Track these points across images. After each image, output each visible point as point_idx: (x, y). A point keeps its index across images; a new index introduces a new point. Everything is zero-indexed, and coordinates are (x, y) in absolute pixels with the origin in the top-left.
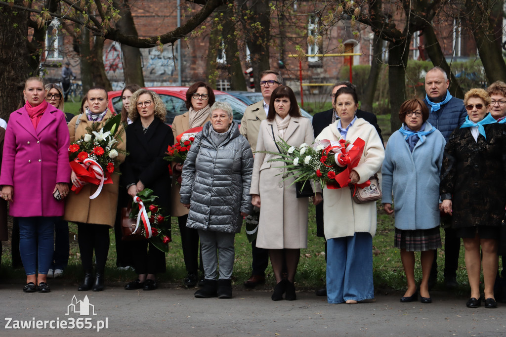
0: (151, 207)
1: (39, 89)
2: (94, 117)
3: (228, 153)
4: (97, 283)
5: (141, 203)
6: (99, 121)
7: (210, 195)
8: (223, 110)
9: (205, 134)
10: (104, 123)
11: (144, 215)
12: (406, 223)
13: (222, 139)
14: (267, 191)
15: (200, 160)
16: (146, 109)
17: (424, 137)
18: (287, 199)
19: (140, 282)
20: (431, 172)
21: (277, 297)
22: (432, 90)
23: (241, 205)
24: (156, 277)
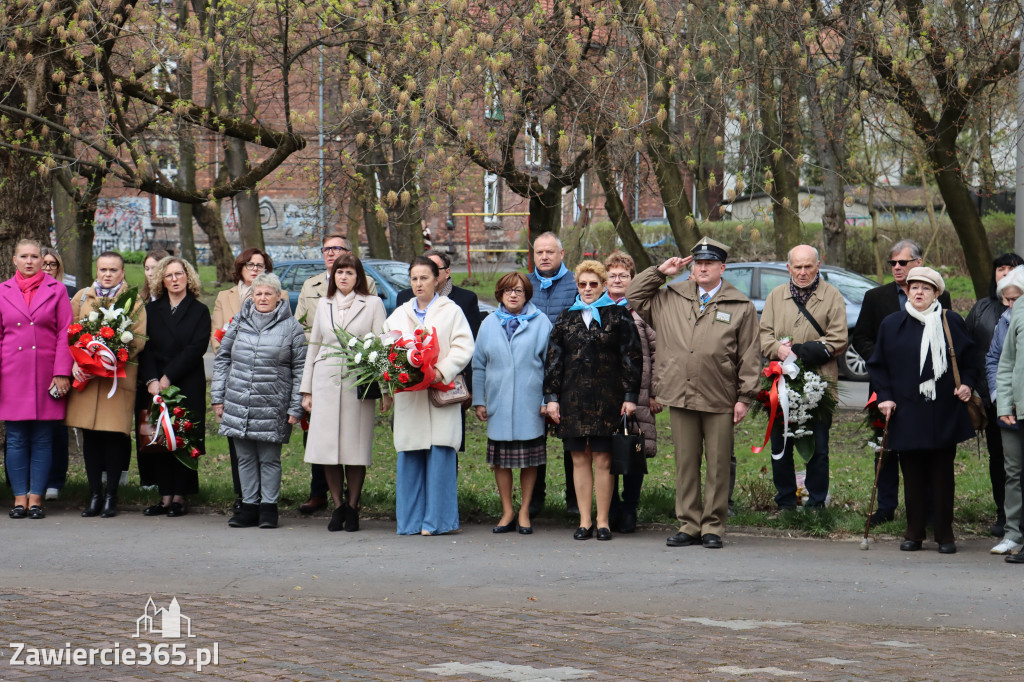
0: (176, 410)
1: (35, 257)
2: (105, 292)
3: (273, 340)
5: (163, 405)
6: (110, 296)
7: (248, 392)
8: (269, 287)
9: (244, 315)
10: (116, 300)
11: (166, 420)
12: (500, 431)
13: (266, 320)
14: (321, 389)
15: (237, 348)
16: (177, 283)
17: (526, 322)
18: (345, 399)
19: (164, 506)
20: (533, 366)
21: (335, 527)
22: (542, 262)
23: (289, 407)
24: (185, 499)
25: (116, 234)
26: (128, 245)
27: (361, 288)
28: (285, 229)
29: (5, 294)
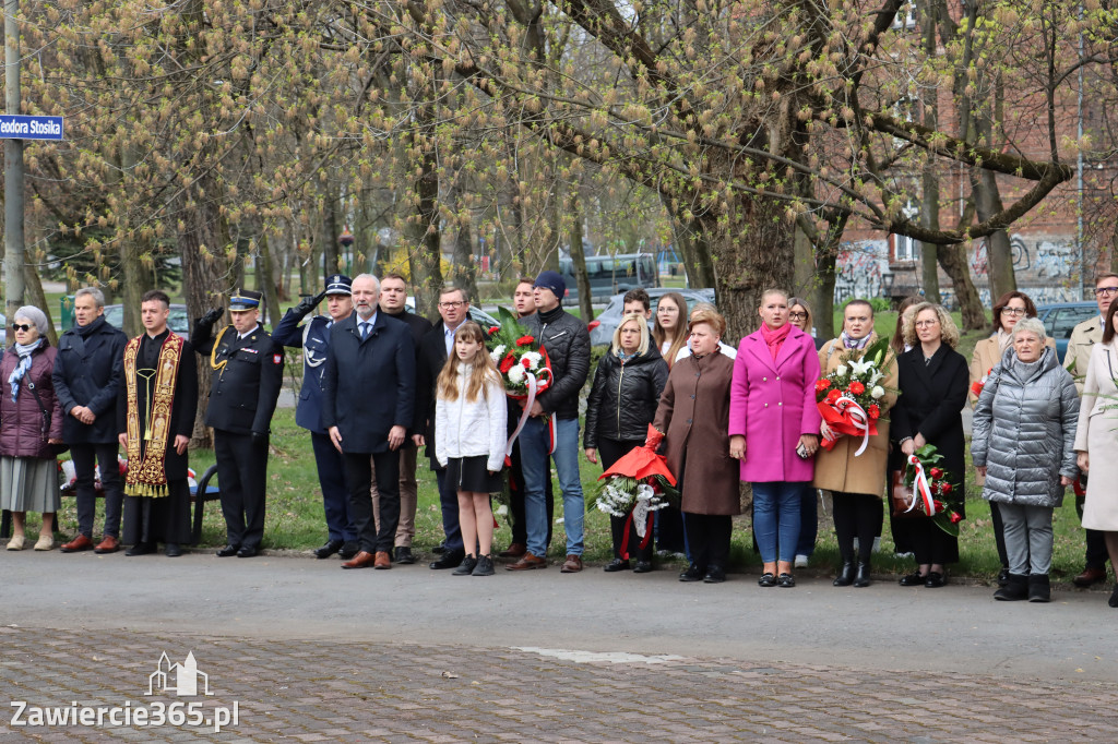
0: (934, 470)
1: (782, 307)
2: (853, 343)
3: (1040, 392)
5: (919, 465)
6: (859, 348)
7: (1015, 452)
8: (1031, 332)
9: (1006, 367)
10: (865, 352)
11: (923, 482)
13: (1031, 371)
14: (1098, 446)
15: (999, 403)
16: (928, 332)
19: (921, 576)
23: (1061, 466)
24: (944, 568)
25: (852, 281)
26: (865, 292)
28: (1038, 270)
29: (751, 347)
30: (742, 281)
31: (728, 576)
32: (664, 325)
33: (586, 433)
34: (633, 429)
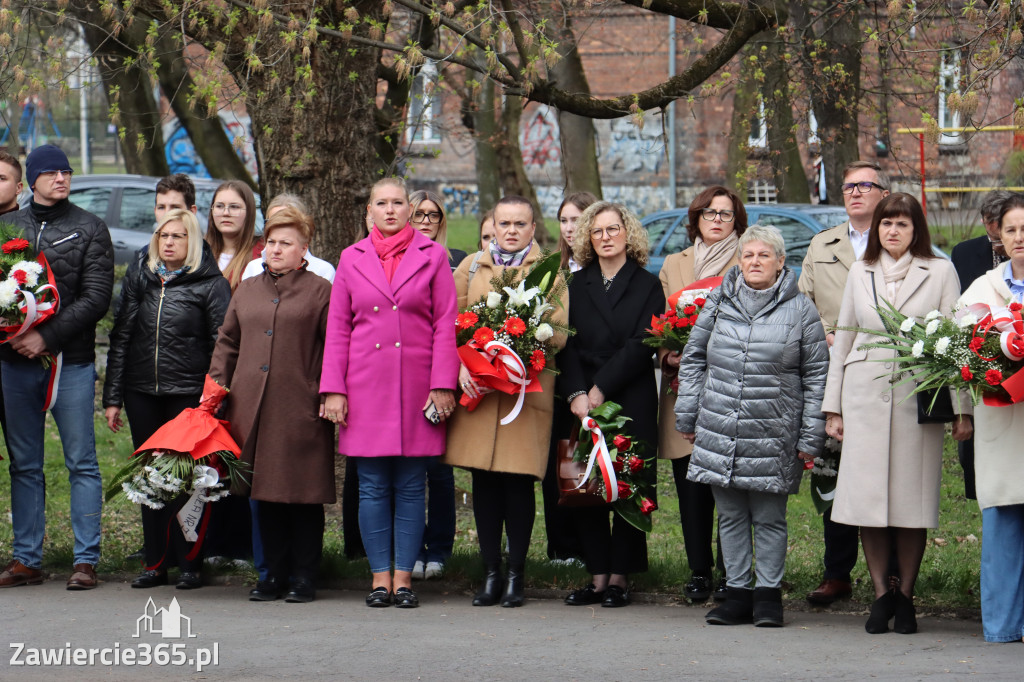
0: (618, 439)
1: (399, 203)
2: (506, 258)
3: (773, 332)
4: (510, 590)
5: (598, 431)
6: (515, 265)
7: (735, 415)
8: (765, 244)
9: (727, 293)
11: (603, 455)
13: (762, 301)
14: (857, 407)
15: (716, 345)
16: (611, 243)
18: (898, 425)
19: (595, 591)
21: (876, 627)
23: (800, 436)
24: (627, 580)
27: (920, 247)
29: (355, 262)
30: (302, 166)
31: (318, 592)
32: (224, 229)
33: (107, 384)
34: (176, 378)
